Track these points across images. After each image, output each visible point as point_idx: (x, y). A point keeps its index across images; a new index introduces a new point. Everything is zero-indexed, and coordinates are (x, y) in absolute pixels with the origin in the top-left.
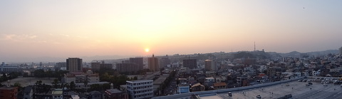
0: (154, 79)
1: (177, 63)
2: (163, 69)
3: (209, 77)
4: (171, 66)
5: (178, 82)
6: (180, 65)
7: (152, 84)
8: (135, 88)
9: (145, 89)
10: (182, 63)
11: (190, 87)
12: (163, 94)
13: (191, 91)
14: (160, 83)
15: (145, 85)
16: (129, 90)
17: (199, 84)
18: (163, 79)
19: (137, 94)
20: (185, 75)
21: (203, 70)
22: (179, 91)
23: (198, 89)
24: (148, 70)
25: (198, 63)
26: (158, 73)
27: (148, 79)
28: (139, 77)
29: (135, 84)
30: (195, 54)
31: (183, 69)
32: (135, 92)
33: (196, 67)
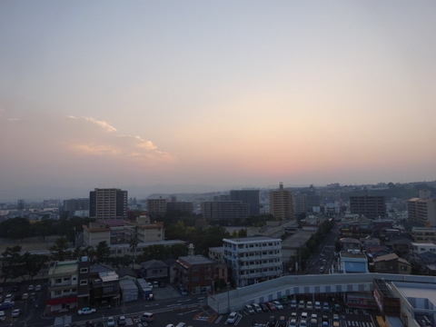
0: (283, 238)
1: (336, 204)
2: (303, 216)
3: (420, 240)
4: (322, 209)
5: (339, 247)
6: (343, 209)
7: (279, 247)
8: (242, 255)
9: (264, 257)
10: (347, 204)
11: (370, 260)
12: (304, 269)
13: (372, 269)
14: (297, 245)
15: (264, 249)
16: (228, 257)
17: (393, 256)
18: (303, 236)
19: (245, 267)
20: (357, 232)
21: (403, 222)
22: (343, 267)
23: (392, 267)
24: (270, 218)
25: (389, 206)
26: (293, 224)
27: (270, 236)
28: (250, 231)
29: (241, 246)
30: (380, 185)
31: (350, 217)
32: (241, 264)
33: (384, 215)
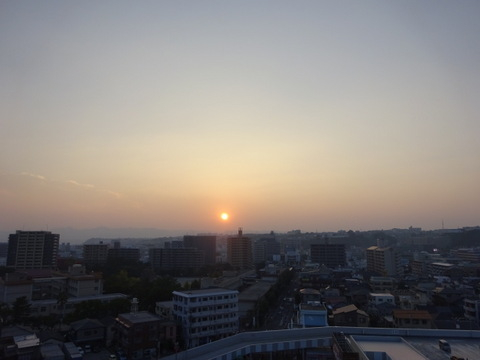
0: (240, 289)
1: (297, 252)
2: (263, 265)
3: (378, 290)
4: (283, 258)
5: (299, 299)
6: (304, 257)
7: (236, 300)
8: (193, 310)
9: (219, 312)
10: (308, 253)
11: (330, 313)
12: (261, 326)
13: (331, 323)
14: (255, 297)
15: (218, 302)
16: (178, 313)
17: (352, 308)
18: (262, 288)
19: (197, 324)
20: (317, 282)
21: (361, 271)
22: (302, 320)
23: (350, 319)
24: (227, 267)
25: (348, 254)
26: (251, 273)
27: (227, 288)
28: (204, 282)
29: (193, 300)
30: (341, 233)
31: (311, 267)
32: (193, 320)
33: (344, 264)
